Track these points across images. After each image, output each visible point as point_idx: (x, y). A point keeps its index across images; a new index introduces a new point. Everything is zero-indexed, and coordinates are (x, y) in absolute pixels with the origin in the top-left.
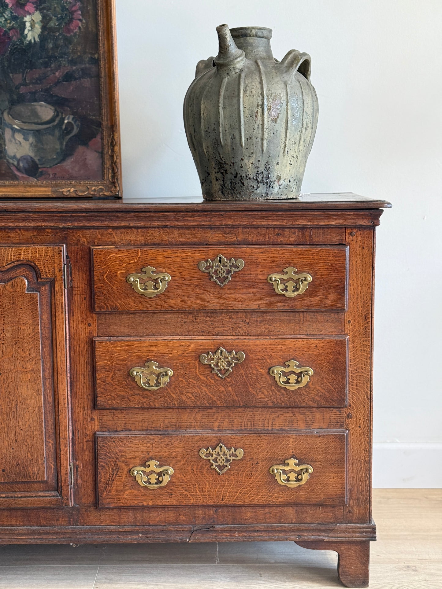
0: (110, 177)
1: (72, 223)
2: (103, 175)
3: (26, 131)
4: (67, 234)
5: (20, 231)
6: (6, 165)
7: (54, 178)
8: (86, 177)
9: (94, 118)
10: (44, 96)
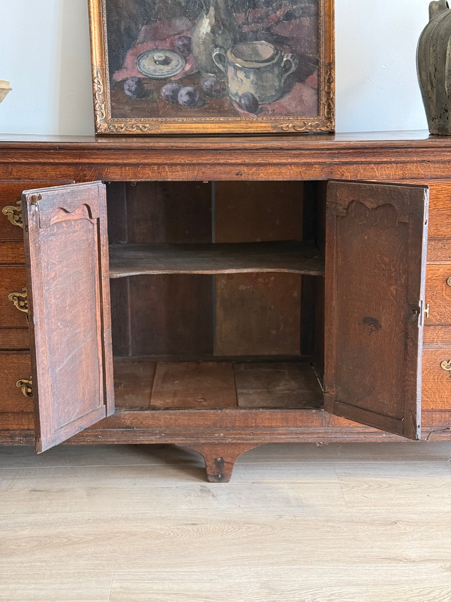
0: (325, 113)
1: (338, 159)
2: (318, 112)
3: (247, 69)
4: (332, 169)
5: (291, 167)
6: (229, 102)
7: (273, 114)
8: (302, 113)
9: (311, 55)
10: (265, 35)
